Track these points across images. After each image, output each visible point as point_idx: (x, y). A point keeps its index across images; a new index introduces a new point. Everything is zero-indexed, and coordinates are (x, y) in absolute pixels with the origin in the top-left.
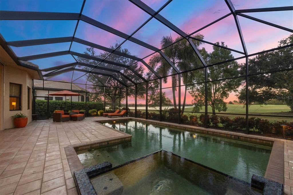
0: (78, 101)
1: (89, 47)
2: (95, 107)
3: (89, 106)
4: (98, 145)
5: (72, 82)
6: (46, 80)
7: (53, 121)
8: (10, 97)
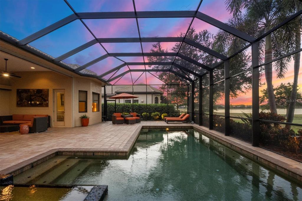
0: (151, 103)
1: (155, 43)
2: (162, 109)
3: (155, 109)
4: (82, 154)
5: (133, 84)
6: (114, 85)
7: (112, 123)
8: (79, 101)
